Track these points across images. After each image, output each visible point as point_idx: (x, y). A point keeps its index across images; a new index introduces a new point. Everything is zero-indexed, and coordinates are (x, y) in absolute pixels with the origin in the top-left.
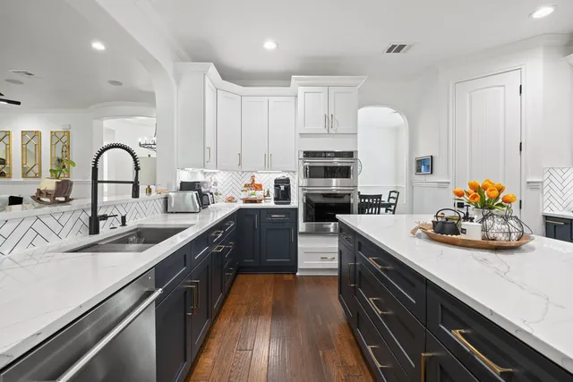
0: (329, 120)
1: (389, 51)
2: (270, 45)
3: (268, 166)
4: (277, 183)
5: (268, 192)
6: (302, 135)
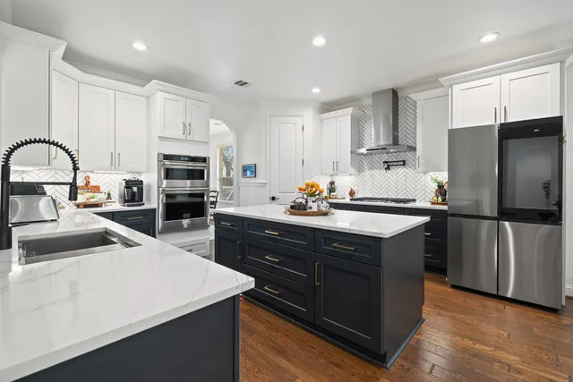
0: (187, 128)
1: (237, 83)
2: (140, 46)
3: (114, 163)
4: (129, 184)
5: (109, 195)
6: (161, 138)
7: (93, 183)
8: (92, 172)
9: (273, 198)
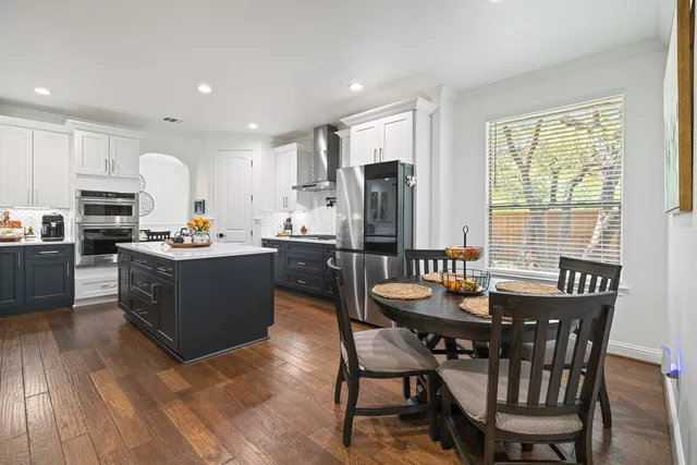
0: (110, 165)
1: (165, 120)
2: (43, 91)
3: (32, 202)
4: (46, 220)
5: (30, 230)
6: (79, 175)
7: (13, 218)
8: (12, 208)
9: (221, 236)
